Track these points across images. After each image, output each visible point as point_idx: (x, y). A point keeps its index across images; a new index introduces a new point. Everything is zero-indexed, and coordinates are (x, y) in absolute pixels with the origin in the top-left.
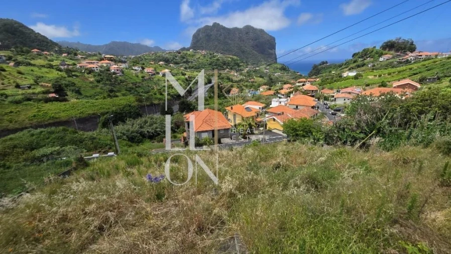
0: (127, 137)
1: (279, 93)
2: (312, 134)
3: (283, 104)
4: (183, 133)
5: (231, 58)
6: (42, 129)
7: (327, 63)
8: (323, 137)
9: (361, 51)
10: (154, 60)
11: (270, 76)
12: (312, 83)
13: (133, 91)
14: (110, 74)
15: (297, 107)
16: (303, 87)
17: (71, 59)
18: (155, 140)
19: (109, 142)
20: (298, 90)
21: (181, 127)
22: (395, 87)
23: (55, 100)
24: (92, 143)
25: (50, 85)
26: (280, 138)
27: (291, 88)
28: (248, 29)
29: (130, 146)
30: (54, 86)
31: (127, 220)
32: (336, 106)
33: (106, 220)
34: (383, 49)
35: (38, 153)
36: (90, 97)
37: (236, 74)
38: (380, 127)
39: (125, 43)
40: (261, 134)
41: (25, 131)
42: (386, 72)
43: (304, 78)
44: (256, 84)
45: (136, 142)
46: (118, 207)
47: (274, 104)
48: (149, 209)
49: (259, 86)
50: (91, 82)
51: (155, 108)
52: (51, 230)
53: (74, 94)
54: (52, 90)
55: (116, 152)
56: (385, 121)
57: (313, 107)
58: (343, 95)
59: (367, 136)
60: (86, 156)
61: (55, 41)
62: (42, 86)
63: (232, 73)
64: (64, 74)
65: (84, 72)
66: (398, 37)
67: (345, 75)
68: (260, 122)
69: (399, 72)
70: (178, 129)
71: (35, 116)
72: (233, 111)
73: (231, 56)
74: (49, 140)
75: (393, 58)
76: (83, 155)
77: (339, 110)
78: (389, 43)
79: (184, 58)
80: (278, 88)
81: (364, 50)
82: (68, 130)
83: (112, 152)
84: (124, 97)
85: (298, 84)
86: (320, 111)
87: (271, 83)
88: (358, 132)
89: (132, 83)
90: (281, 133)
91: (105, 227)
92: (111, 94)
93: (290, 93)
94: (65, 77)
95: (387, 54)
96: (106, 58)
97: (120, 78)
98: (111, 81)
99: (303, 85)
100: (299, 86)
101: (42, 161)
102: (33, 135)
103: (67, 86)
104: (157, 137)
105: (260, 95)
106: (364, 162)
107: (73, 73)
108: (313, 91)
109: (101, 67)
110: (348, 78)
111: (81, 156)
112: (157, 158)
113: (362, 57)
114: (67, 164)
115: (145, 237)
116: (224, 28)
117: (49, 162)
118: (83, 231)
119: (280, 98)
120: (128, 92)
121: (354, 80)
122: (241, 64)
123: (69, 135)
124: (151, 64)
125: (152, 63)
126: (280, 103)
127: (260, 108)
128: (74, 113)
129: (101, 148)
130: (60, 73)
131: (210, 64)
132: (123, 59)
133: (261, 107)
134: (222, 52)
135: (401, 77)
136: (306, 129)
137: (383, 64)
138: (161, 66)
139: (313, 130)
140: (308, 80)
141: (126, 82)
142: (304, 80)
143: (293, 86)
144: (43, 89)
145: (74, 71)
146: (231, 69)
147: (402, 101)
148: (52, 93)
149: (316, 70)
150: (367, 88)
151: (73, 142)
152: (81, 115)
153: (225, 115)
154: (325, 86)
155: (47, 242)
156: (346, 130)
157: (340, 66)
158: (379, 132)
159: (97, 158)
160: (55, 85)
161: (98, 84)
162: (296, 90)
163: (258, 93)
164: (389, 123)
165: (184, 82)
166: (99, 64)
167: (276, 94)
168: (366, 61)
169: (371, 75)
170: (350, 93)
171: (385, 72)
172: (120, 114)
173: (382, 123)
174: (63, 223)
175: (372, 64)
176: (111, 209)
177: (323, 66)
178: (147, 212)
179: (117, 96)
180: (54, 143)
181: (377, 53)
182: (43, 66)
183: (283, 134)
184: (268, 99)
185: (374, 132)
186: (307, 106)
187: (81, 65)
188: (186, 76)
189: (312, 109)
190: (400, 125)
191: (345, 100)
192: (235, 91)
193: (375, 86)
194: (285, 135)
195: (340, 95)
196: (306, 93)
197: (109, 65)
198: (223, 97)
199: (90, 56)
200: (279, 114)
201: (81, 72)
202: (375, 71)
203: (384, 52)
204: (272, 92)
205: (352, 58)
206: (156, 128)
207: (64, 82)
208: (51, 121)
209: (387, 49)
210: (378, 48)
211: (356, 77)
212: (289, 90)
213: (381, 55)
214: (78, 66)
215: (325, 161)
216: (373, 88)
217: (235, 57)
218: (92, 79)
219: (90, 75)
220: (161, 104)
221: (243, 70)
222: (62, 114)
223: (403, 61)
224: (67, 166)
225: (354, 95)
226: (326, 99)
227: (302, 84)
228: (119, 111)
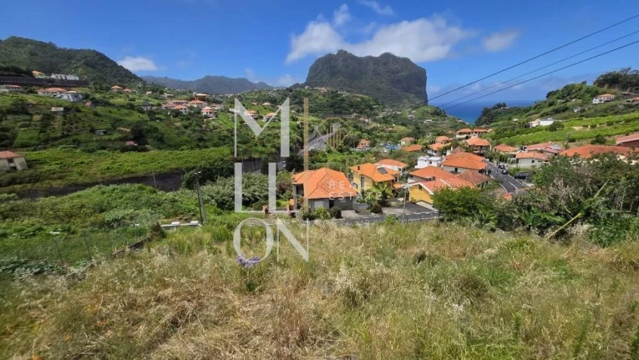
0: (217, 201)
1: (429, 149)
2: (478, 212)
3: (434, 164)
4: (289, 199)
5: (360, 98)
6: (115, 186)
7: (504, 105)
8: (495, 217)
9: (561, 87)
10: (257, 100)
11: (416, 124)
12: (480, 135)
13: (227, 140)
14: (200, 118)
15: (456, 170)
16: (467, 141)
17: (156, 98)
18: (251, 207)
19: (192, 207)
20: (458, 145)
21: (288, 191)
22: (619, 145)
23: (134, 149)
24: (172, 207)
25: (128, 130)
26: (429, 215)
27: (448, 142)
28: (387, 57)
29: (220, 214)
30: (133, 131)
31: (208, 316)
32: (518, 170)
33: (182, 313)
34: (598, 86)
35: (108, 216)
36: (175, 146)
37: (367, 121)
38: (590, 209)
39: (222, 77)
40: (401, 207)
41: (95, 188)
42: (605, 120)
43: (468, 127)
44: (395, 135)
45: (227, 209)
46: (198, 296)
47: (422, 163)
48: (237, 303)
49: (400, 137)
50: (177, 128)
51: (255, 164)
52: (116, 318)
53: (155, 143)
54: (131, 136)
55: (201, 220)
56: (598, 200)
57: (481, 171)
58: (531, 155)
59: (568, 220)
60: (163, 223)
61: (139, 76)
62: (120, 131)
63: (362, 119)
64: (146, 117)
65: (170, 115)
66: (627, 67)
67: (534, 124)
68: (400, 189)
69: (628, 121)
70: (282, 194)
71: (108, 168)
72: (360, 172)
73: (361, 95)
74: (122, 200)
75: (617, 98)
76: (160, 221)
77: (523, 178)
78: (609, 77)
79: (296, 97)
80: (428, 141)
81: (566, 87)
82: (144, 189)
83: (197, 220)
84: (216, 148)
85: (458, 136)
86: (492, 177)
87: (417, 134)
88: (553, 214)
89: (227, 130)
90: (430, 207)
91: (180, 321)
92: (200, 144)
93: (446, 149)
94: (147, 121)
95: (605, 93)
96: (197, 97)
97: (213, 123)
98: (201, 127)
99: (467, 138)
100: (460, 140)
101: (112, 227)
102: (103, 193)
103: (149, 131)
104: (254, 204)
105: (401, 150)
106: (560, 261)
107: (157, 116)
108: (481, 147)
109: (191, 108)
110: (538, 129)
111: (158, 223)
112: (252, 233)
113: (563, 97)
114: (140, 232)
115: (230, 342)
116: (353, 58)
117: (119, 229)
118: (153, 323)
119: (431, 155)
120: (221, 142)
121: (549, 132)
122: (375, 106)
123: (145, 194)
124: (253, 105)
125: (254, 103)
126: (431, 163)
127: (400, 169)
128: (154, 167)
129: (182, 214)
130: (141, 116)
131: (331, 107)
132: (218, 99)
133: (402, 168)
134: (349, 89)
135: (630, 129)
136: (468, 203)
137: (599, 108)
138: (266, 109)
139: (480, 205)
140: (475, 130)
141: (220, 128)
142: (468, 130)
143: (451, 139)
144: (120, 135)
145: (158, 113)
146: (361, 113)
147: (631, 168)
148: (131, 140)
149: (489, 115)
150: (571, 144)
151: (149, 204)
152: (162, 169)
153: (349, 177)
154: (502, 139)
155: (109, 333)
156: (533, 208)
157: (526, 111)
158: (588, 215)
159: (177, 227)
160: (135, 131)
161: (185, 131)
162: (456, 145)
163: (398, 147)
164: (606, 202)
165: (295, 130)
166: (189, 105)
167: (425, 150)
168: (569, 104)
169: (578, 125)
170: (541, 152)
171: (601, 121)
172: (209, 170)
173: (594, 201)
174: (131, 311)
175: (579, 109)
176: (189, 297)
177: (499, 110)
178: (234, 307)
179: (207, 147)
180: (127, 204)
181: (588, 91)
182: (123, 106)
183: (432, 209)
184: (413, 156)
185: (579, 214)
186: (471, 169)
187: (167, 105)
188: (298, 122)
189: (479, 174)
190: (626, 206)
191: (533, 162)
192: (364, 143)
193: (584, 142)
194: (436, 210)
195: (525, 154)
196: (470, 149)
197: (200, 106)
198: (348, 152)
199: (178, 94)
200: (427, 180)
201: (166, 115)
202: (585, 119)
203: (600, 90)
204: (419, 147)
205: (546, 99)
206: (254, 191)
207: (146, 127)
208: (126, 176)
209: (606, 86)
210: (590, 84)
211: (552, 128)
212: (444, 145)
213: (595, 94)
214: (164, 106)
215: (497, 256)
216: (581, 145)
217: (366, 97)
218: (178, 124)
219: (177, 119)
220: (263, 159)
221: (377, 115)
222: (140, 168)
223: (635, 103)
224: (140, 235)
225: (550, 154)
226: (502, 159)
227: (464, 136)
228: (208, 166)
